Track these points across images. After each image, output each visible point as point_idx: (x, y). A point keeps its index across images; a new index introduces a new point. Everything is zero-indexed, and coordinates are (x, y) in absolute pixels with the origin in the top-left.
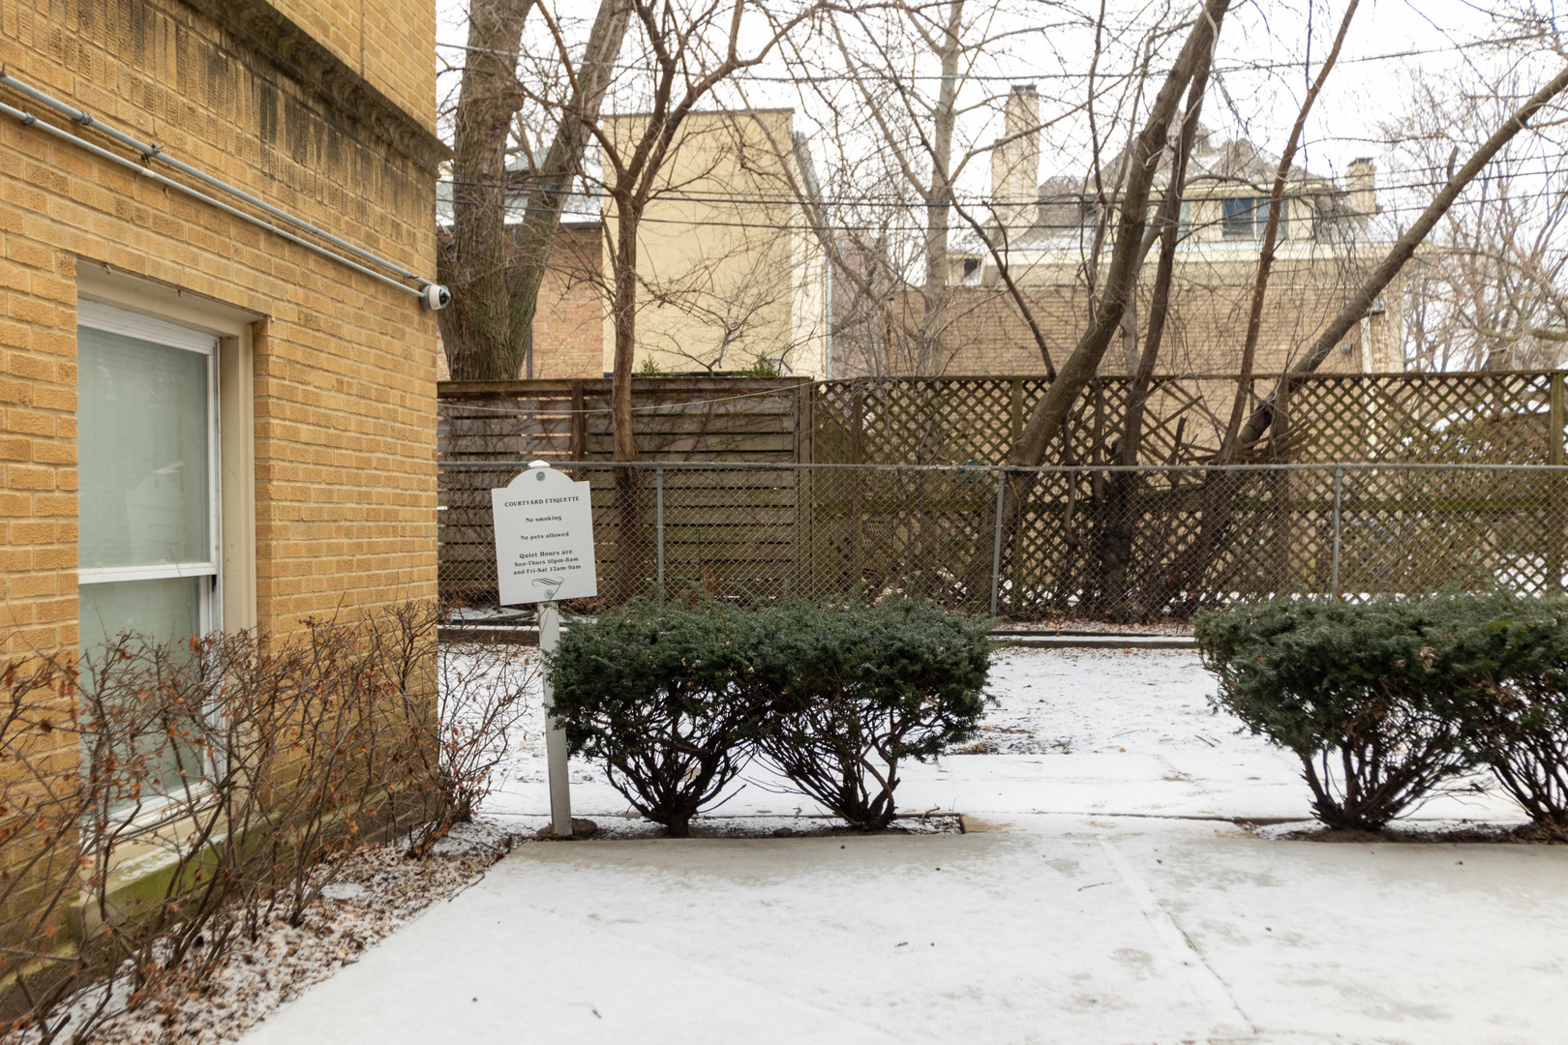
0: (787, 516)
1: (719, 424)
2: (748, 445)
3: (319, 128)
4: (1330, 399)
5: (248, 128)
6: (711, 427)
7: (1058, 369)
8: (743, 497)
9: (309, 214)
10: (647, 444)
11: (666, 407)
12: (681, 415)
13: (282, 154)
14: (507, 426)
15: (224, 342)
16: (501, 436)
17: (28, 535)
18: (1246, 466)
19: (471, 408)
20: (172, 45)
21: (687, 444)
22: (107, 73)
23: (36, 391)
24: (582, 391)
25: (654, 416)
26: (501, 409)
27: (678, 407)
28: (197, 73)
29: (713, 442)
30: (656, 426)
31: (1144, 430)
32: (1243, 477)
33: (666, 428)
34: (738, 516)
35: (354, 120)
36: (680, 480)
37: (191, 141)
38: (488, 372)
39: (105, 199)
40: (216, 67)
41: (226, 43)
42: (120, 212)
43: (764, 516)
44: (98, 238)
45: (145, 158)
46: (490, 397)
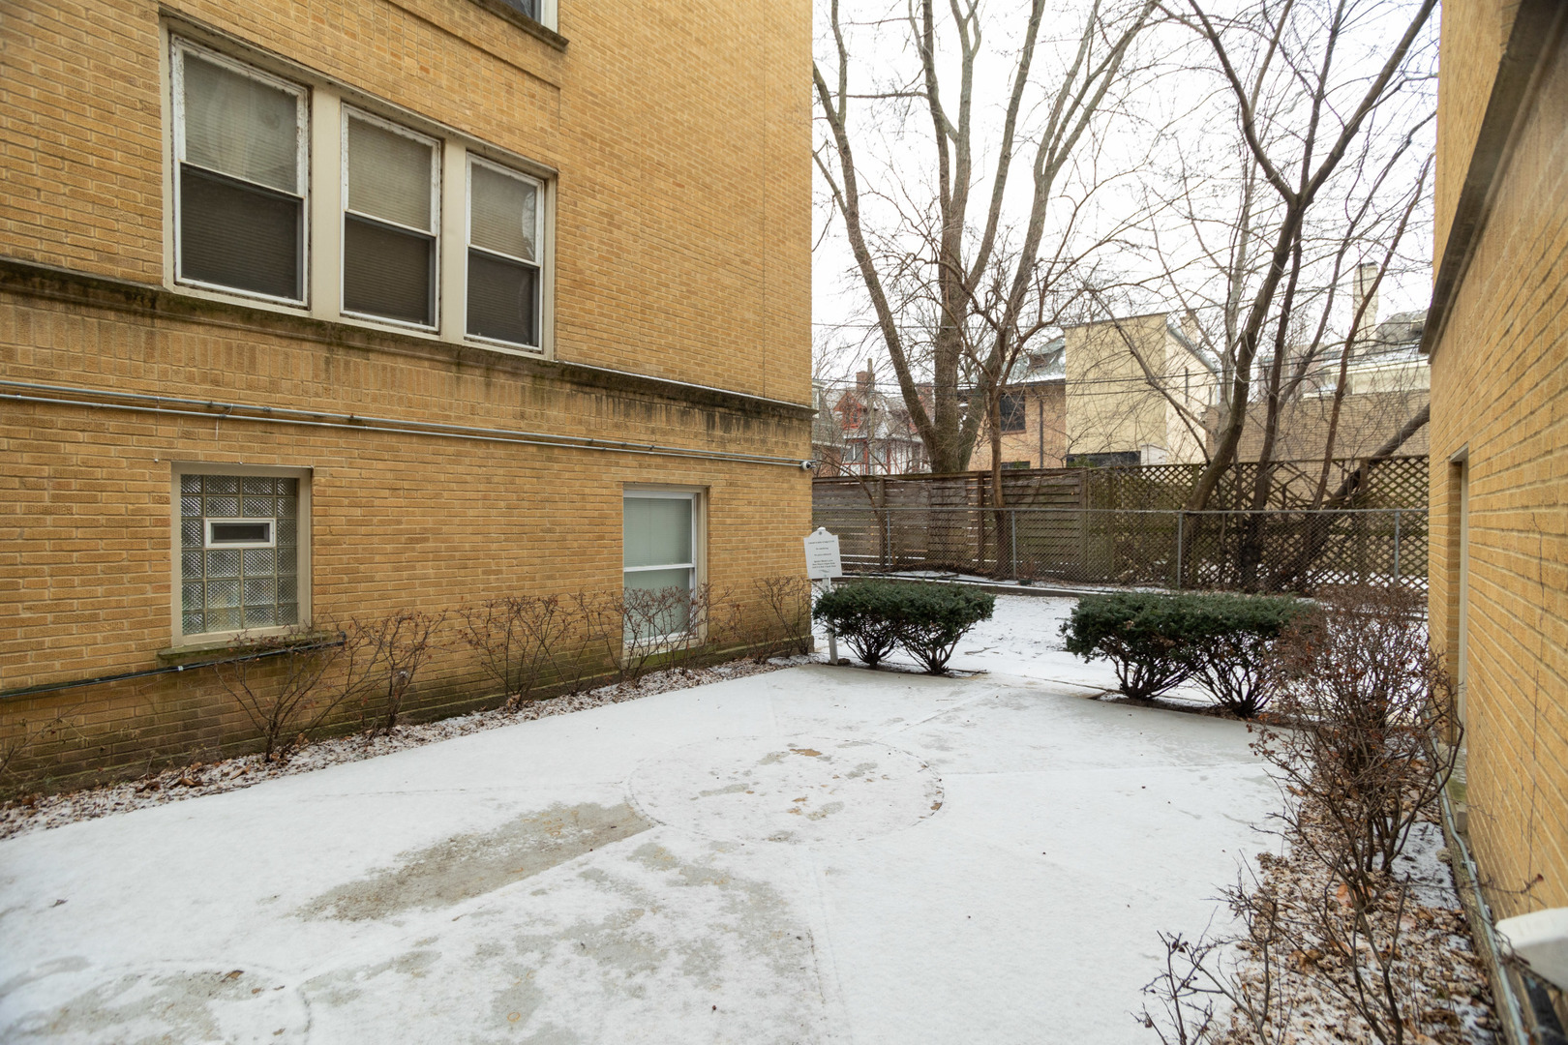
0: (1076, 534)
1: (1044, 490)
2: (1058, 500)
3: (738, 420)
4: (1399, 471)
5: (701, 428)
6: (1040, 492)
7: (1212, 459)
8: (1055, 524)
9: (733, 449)
10: (1011, 500)
11: (1020, 483)
12: (1028, 486)
13: (718, 432)
14: (952, 492)
15: (698, 495)
16: (949, 496)
17: (604, 560)
18: (1338, 510)
19: (936, 485)
20: (664, 413)
21: (1029, 500)
22: (636, 428)
23: (608, 522)
24: (982, 476)
25: (1014, 487)
26: (949, 484)
27: (1025, 483)
28: (675, 418)
29: (1042, 499)
30: (1015, 491)
31: (1272, 490)
32: (1336, 516)
33: (1020, 492)
34: (1052, 533)
35: (759, 413)
36: (1026, 517)
37: (672, 439)
38: (946, 469)
39: (635, 464)
40: (684, 413)
41: (689, 405)
42: (640, 466)
43: (1065, 534)
44: (630, 475)
45: (651, 449)
46: (944, 480)
